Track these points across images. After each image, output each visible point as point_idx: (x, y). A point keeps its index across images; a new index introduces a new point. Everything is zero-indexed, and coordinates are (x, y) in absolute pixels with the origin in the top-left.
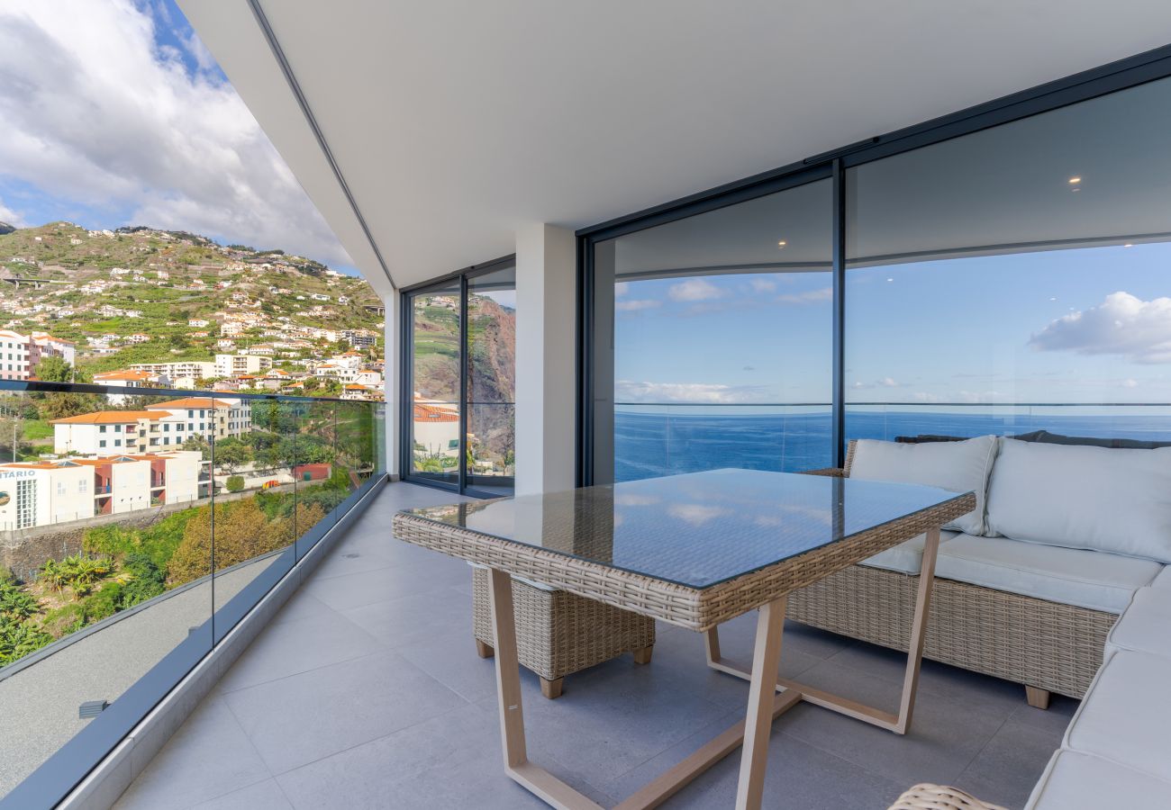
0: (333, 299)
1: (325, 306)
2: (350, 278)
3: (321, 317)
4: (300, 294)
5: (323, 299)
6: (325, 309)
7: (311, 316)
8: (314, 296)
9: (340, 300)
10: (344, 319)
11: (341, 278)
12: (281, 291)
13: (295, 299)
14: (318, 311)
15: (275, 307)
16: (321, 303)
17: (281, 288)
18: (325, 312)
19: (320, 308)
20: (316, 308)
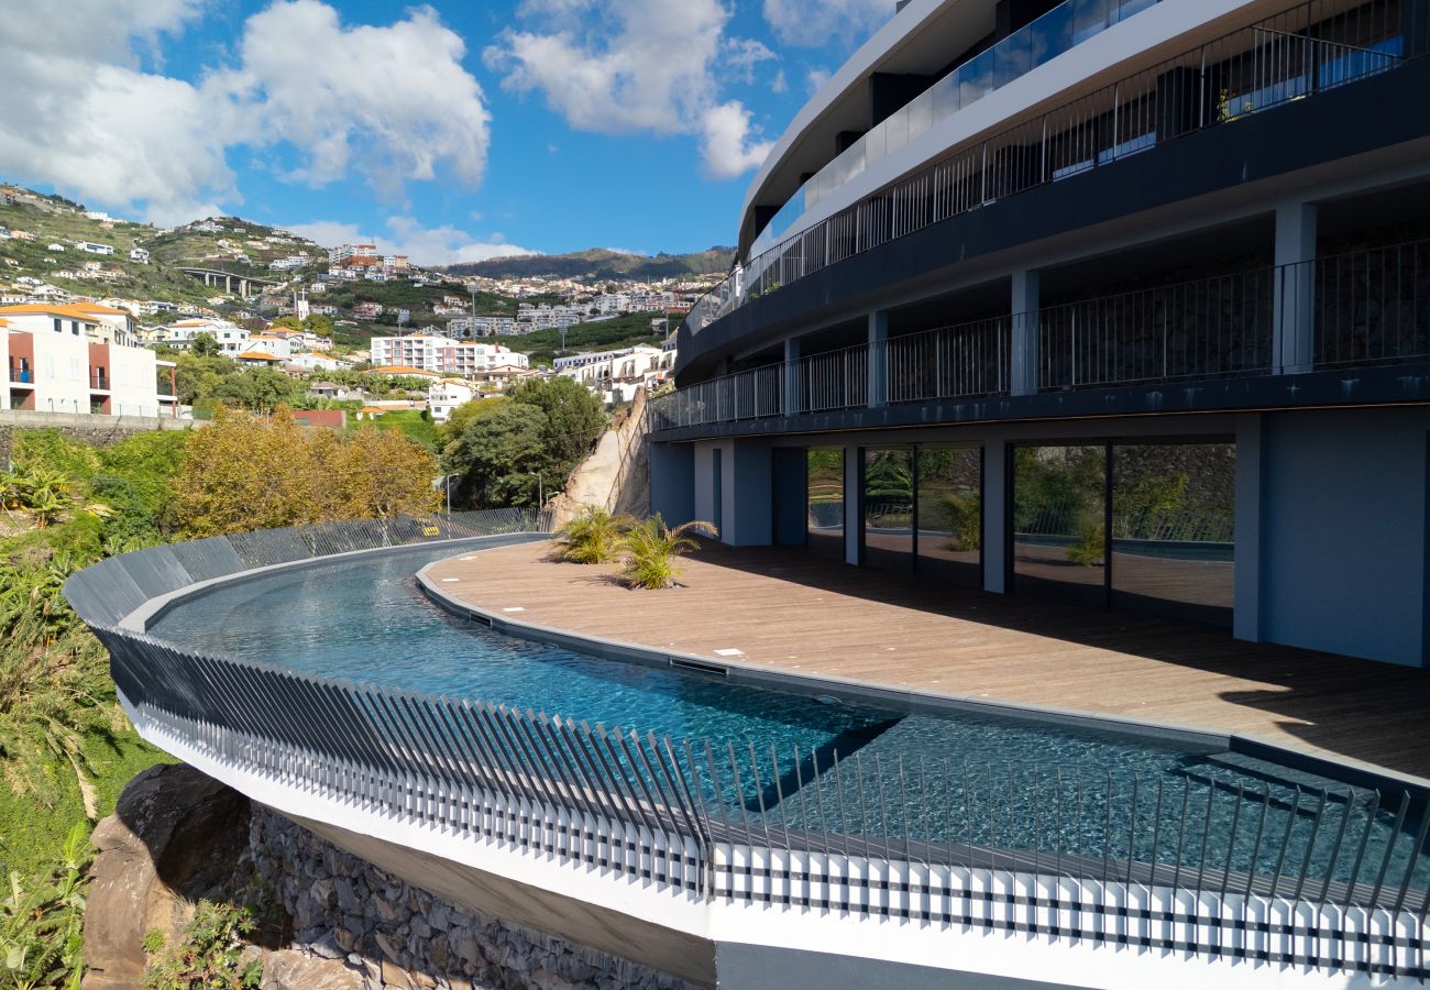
0: (118, 251)
1: (107, 263)
2: (137, 225)
3: (100, 280)
4: (54, 242)
5: (100, 251)
6: (106, 267)
7: (80, 279)
8: (82, 246)
9: (133, 254)
10: (146, 287)
11: (117, 226)
12: (16, 234)
13: (45, 248)
14: (93, 270)
15: (8, 261)
16: (96, 258)
17: (13, 229)
18: (109, 274)
19: (97, 266)
20: (89, 265)
